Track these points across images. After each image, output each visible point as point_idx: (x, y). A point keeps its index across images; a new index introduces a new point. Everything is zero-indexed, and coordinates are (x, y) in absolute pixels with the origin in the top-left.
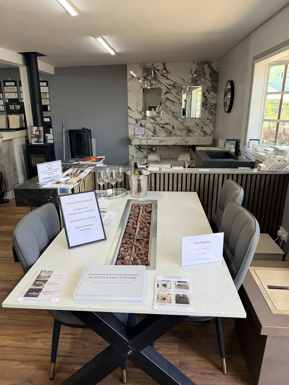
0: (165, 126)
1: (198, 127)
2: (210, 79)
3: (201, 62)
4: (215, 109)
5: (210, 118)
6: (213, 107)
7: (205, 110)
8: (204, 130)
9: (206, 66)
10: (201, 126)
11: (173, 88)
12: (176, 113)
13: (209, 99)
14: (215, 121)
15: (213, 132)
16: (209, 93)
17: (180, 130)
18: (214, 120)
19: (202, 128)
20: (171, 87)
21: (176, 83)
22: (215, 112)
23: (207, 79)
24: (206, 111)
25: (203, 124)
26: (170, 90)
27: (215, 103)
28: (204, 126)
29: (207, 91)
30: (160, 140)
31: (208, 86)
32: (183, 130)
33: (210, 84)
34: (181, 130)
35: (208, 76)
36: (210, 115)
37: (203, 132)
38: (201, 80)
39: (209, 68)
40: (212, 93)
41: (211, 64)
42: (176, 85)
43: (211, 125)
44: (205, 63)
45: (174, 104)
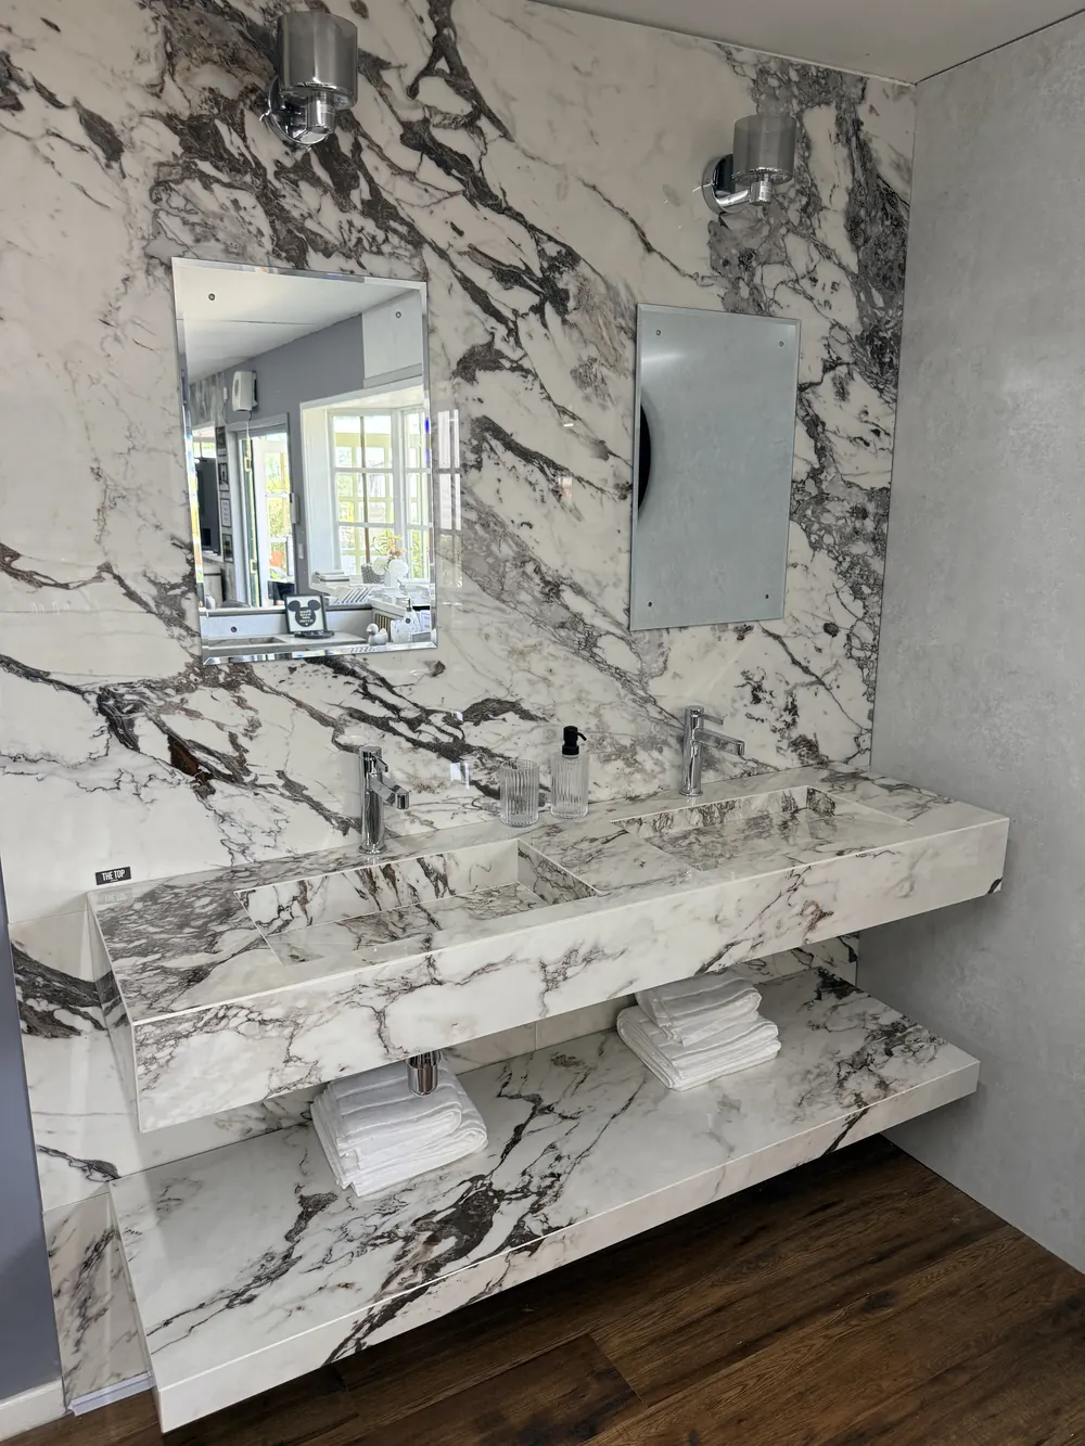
0: (475, 735)
1: (759, 710)
2: (851, 260)
3: (785, 66)
4: (879, 540)
5: (844, 621)
6: (869, 524)
7: (815, 546)
8: (804, 728)
9: (820, 122)
10: (781, 701)
11: (538, 310)
12: (579, 591)
13: (841, 447)
14: (875, 648)
15: (865, 741)
16: (842, 394)
17: (621, 752)
18: (868, 636)
19: (793, 709)
20: (522, 299)
21: (570, 258)
22: (876, 565)
23: (827, 253)
24: (822, 555)
25: (796, 675)
26: (513, 332)
27: (880, 482)
28: (803, 698)
29: (826, 370)
31: (835, 325)
32: (642, 756)
33: (846, 310)
34: (627, 754)
35: (832, 229)
36: (847, 597)
37: (795, 744)
38: (786, 262)
39: (843, 152)
40: (861, 390)
41: (862, 112)
42: (566, 281)
43: (851, 682)
44: (821, 86)
45: (557, 493)
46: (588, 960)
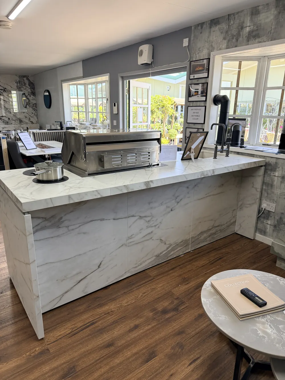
0: (2, 118)
1: (26, 119)
2: (29, 87)
3: (21, 76)
4: (36, 107)
5: (34, 113)
6: (35, 106)
7: (30, 107)
8: (31, 120)
9: (25, 79)
10: (28, 118)
11: (4, 92)
12: (9, 109)
13: (31, 100)
14: (37, 115)
15: (38, 122)
16: (30, 96)
17: (14, 120)
18: (36, 114)
19: (30, 119)
20: (2, 91)
21: (6, 88)
22: (36, 109)
23: (27, 87)
24: (30, 108)
25: (30, 116)
26: (2, 93)
27: (35, 103)
28: (30, 118)
29: (28, 95)
30: (3, 127)
31: (29, 92)
32: (16, 121)
33: (29, 90)
34: (15, 121)
35: (27, 85)
36: (34, 111)
37: (31, 121)
38: (23, 88)
39: (27, 80)
40: (32, 96)
41: (28, 78)
42: (6, 90)
43: (35, 117)
44: (24, 76)
45: (7, 103)
46: (5, 128)
